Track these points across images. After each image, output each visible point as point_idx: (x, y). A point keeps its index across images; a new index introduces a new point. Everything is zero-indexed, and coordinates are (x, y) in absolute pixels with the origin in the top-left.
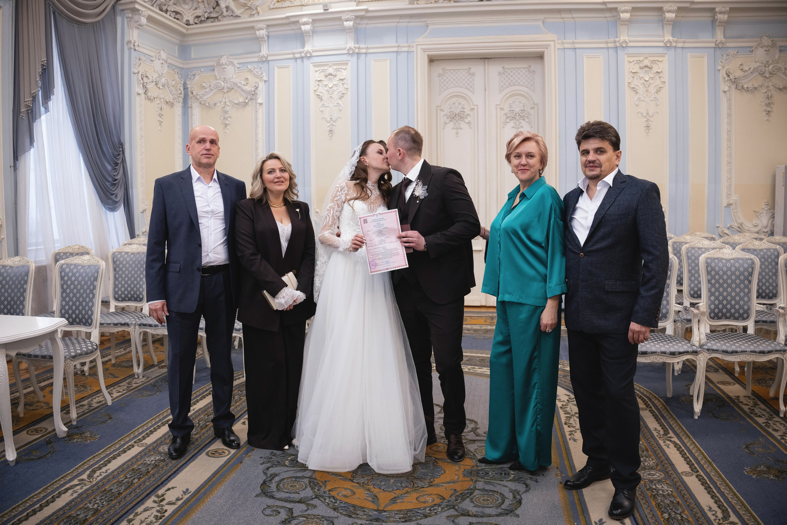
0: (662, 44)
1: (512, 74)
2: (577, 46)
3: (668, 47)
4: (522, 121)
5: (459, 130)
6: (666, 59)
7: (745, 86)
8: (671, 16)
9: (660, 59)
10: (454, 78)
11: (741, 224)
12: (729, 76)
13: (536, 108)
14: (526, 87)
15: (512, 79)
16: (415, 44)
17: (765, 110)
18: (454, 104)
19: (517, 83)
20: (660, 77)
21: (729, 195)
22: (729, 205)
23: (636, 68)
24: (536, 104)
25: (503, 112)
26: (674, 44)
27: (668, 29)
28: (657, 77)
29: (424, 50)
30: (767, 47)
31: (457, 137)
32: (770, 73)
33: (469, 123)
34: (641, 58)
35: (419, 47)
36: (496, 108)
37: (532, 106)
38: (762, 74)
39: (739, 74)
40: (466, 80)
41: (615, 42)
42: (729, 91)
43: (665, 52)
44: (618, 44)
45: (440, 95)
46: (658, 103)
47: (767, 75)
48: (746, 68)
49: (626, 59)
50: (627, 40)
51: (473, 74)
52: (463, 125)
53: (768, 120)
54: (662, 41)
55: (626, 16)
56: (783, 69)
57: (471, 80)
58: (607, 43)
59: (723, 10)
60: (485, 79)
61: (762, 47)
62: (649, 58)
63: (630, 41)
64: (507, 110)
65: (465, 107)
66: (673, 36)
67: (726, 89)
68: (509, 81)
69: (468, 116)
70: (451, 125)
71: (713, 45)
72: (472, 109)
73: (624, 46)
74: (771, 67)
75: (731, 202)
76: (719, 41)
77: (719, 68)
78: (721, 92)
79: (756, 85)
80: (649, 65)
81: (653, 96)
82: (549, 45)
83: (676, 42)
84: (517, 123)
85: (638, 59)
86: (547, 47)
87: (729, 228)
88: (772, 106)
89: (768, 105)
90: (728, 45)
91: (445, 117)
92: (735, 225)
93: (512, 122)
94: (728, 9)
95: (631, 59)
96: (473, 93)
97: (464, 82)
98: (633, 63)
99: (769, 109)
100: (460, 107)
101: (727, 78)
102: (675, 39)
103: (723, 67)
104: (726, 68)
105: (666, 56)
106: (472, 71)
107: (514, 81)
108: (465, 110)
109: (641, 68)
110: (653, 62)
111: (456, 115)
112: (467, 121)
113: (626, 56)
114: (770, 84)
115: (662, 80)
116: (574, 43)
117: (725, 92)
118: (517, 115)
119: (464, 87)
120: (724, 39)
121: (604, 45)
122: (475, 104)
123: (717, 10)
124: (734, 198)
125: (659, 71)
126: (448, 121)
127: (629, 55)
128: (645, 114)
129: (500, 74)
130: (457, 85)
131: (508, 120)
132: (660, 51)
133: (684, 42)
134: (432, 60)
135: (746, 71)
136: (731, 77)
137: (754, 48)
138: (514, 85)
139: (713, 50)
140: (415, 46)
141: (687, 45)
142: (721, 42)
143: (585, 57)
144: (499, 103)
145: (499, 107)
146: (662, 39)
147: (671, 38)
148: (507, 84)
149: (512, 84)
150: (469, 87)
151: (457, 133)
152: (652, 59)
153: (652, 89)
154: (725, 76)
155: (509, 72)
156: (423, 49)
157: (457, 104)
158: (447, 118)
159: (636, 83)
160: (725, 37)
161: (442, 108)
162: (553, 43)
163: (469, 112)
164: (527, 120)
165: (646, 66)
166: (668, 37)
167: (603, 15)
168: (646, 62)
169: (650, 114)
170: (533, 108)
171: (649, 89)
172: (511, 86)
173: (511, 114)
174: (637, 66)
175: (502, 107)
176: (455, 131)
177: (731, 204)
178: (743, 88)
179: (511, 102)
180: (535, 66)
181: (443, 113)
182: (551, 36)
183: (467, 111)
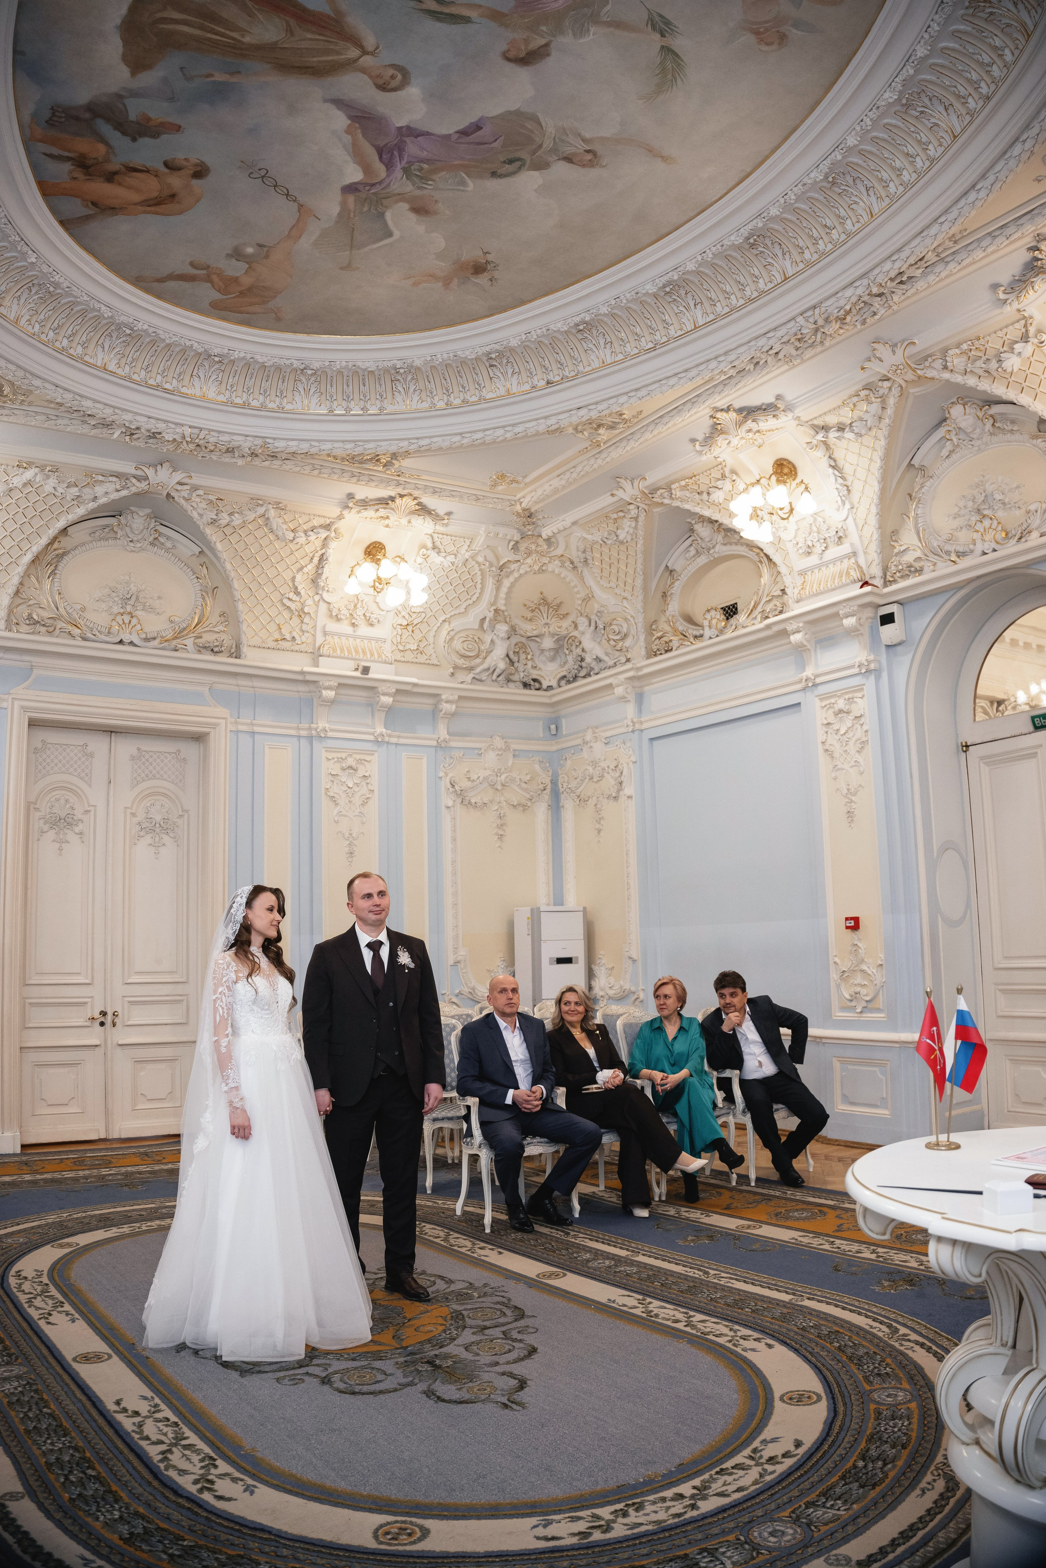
0: (371, 738)
1: (151, 760)
2: (257, 729)
3: (378, 742)
4: (164, 836)
5: (63, 845)
6: (375, 758)
7: (473, 801)
8: (387, 700)
9: (368, 758)
10: (60, 757)
11: (473, 989)
12: (453, 786)
13: (186, 817)
14: (172, 782)
15: (151, 768)
16: (10, 697)
17: (497, 834)
18: (58, 800)
19: (158, 776)
20: (368, 783)
21: (456, 949)
22: (457, 963)
23: (336, 769)
24: (187, 811)
25: (135, 820)
26: (387, 739)
27: (380, 716)
28: (364, 783)
29: (24, 709)
30: (500, 750)
31: (61, 855)
32: (503, 785)
33: (81, 834)
34: (344, 755)
35: (16, 703)
36: (125, 813)
37: (180, 813)
38: (492, 786)
39: (465, 784)
40: (79, 762)
41: (310, 729)
42: (453, 806)
43: (375, 748)
44: (314, 732)
45: (36, 782)
46: (364, 820)
47: (499, 787)
48: (474, 776)
49: (324, 754)
50: (327, 729)
51: (91, 755)
52: (70, 836)
53: (500, 847)
54: (373, 734)
55: (329, 694)
56: (518, 780)
57: (87, 763)
58: (298, 729)
59: (451, 698)
60: (109, 764)
61: (493, 750)
62: (354, 756)
63: (332, 730)
64: (141, 816)
65: (75, 806)
66: (386, 728)
67: (450, 804)
68: (147, 772)
69: (80, 823)
70: (51, 835)
71: (434, 743)
72: (87, 812)
73: (322, 737)
74: (503, 777)
75: (459, 958)
76: (442, 739)
77: (441, 774)
78: (443, 808)
79: (486, 800)
80: (354, 765)
81: (358, 810)
82: (217, 725)
83: (389, 736)
84: (157, 839)
85: (339, 755)
86: (215, 726)
87: (457, 996)
88: (504, 827)
89: (501, 826)
90: (453, 744)
91: (42, 821)
92: (466, 990)
93: (149, 836)
94: (456, 697)
95: (330, 756)
96: (90, 786)
97: (76, 766)
98: (332, 761)
99: (501, 832)
100: (68, 806)
101: (451, 790)
102: (389, 732)
103: (446, 774)
104: (450, 775)
105: (376, 754)
106: (90, 749)
107: (154, 772)
108: (75, 812)
109: (343, 769)
110: (360, 761)
111: (60, 819)
112: (77, 830)
113: (323, 750)
114: (502, 799)
115: (370, 787)
116: (252, 724)
117: (448, 808)
118: (158, 825)
119: (76, 774)
120: (448, 737)
121: (293, 732)
122: (92, 803)
123: (443, 697)
124: (462, 952)
125: (367, 774)
126: (46, 828)
127: (329, 750)
128: (347, 835)
129: (133, 758)
130: (64, 769)
131: (142, 833)
132: (369, 746)
133: (399, 737)
134: (33, 724)
135: (473, 781)
136: (457, 787)
137: (483, 751)
138: (154, 777)
139: (434, 749)
140: (10, 700)
141: (402, 741)
142: (445, 741)
143: (266, 748)
144: (129, 806)
145: (129, 811)
146: (372, 730)
147: (384, 730)
148: (143, 775)
149: (150, 776)
150: (83, 775)
151: (60, 849)
152: (358, 757)
153: (357, 800)
154: (449, 786)
155: (147, 756)
156: (22, 707)
157: (63, 801)
158: (45, 823)
159: (336, 789)
160: (448, 733)
161: (37, 806)
162: (224, 721)
163: (80, 816)
164: (172, 835)
165: (350, 767)
166: (380, 729)
167: (295, 689)
168: (350, 761)
169: (354, 835)
170: (181, 816)
171: (352, 799)
172: (149, 779)
173: (148, 824)
174: (338, 765)
175: (133, 811)
176: (58, 845)
177: (459, 962)
178: (470, 803)
179: (149, 804)
180: (190, 750)
181: (38, 814)
182: (221, 711)
183: (78, 814)
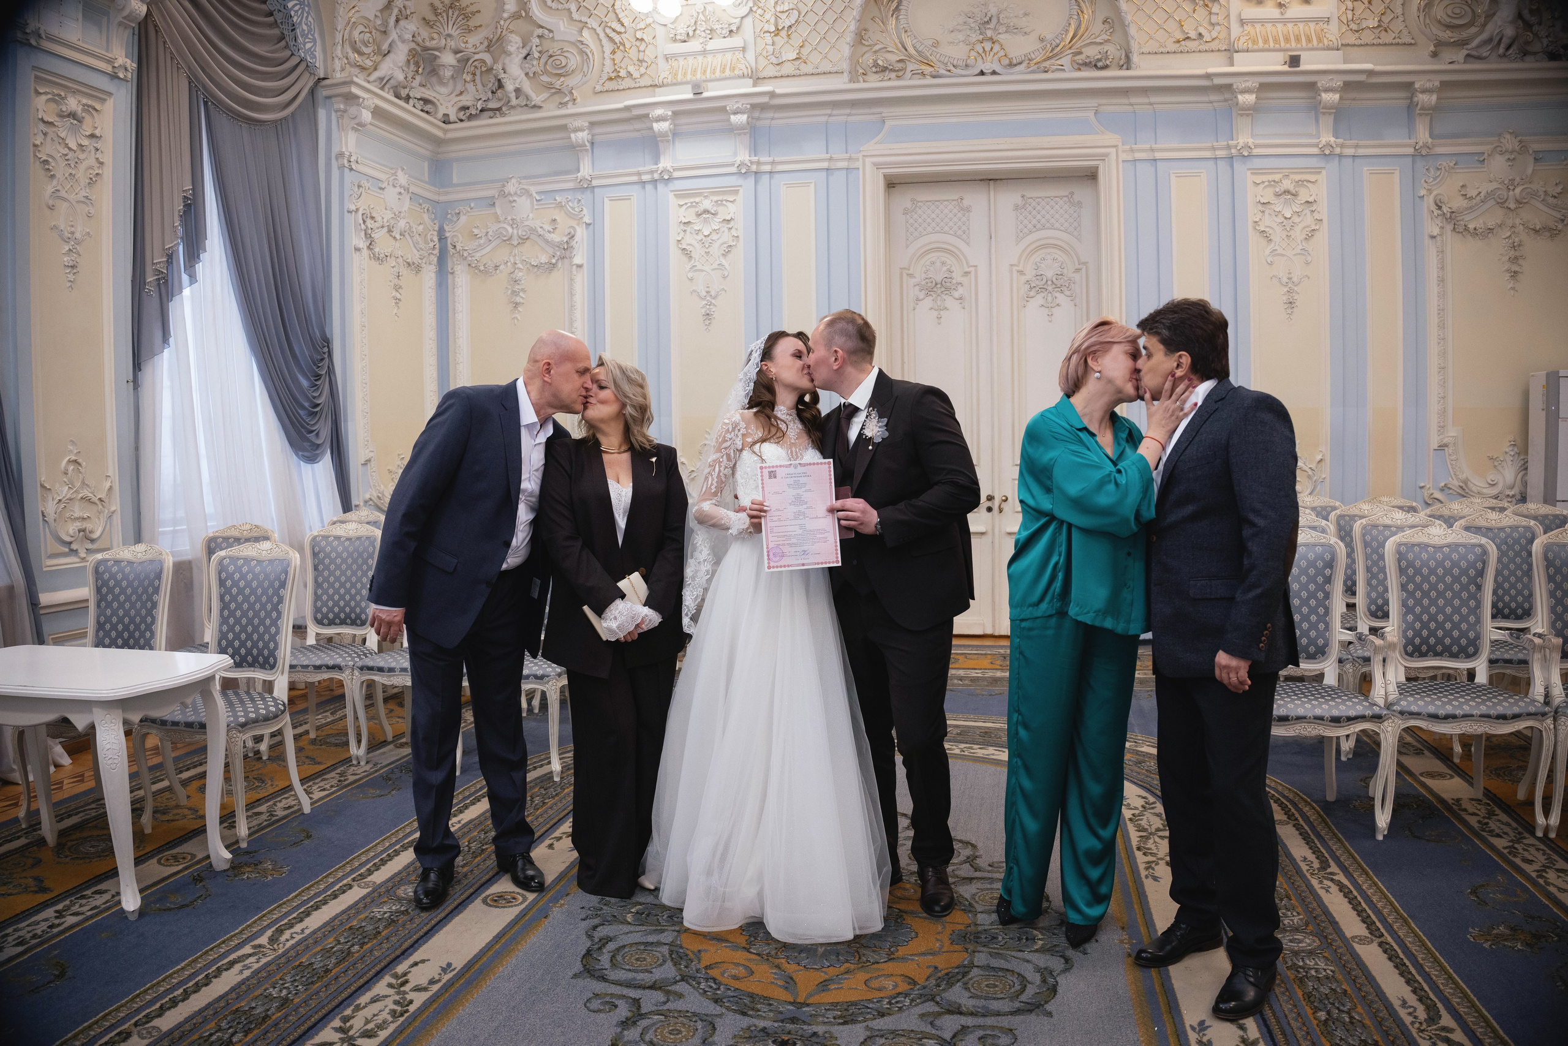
0: (1315, 151)
1: (1039, 208)
2: (1158, 155)
3: (1327, 154)
4: (1058, 295)
5: (942, 313)
6: (1322, 178)
7: (1471, 226)
8: (1332, 98)
9: (1312, 178)
10: (933, 216)
11: (1465, 482)
12: (1440, 208)
13: (1084, 270)
14: (1065, 231)
15: (1039, 217)
16: (860, 155)
17: (1508, 271)
18: (933, 263)
19: (1048, 225)
20: (1313, 211)
21: (1444, 427)
22: (1445, 446)
23: (1268, 195)
24: (1085, 263)
25: (1023, 279)
26: (1338, 150)
27: (1327, 122)
28: (1307, 212)
29: (878, 166)
30: (1512, 152)
31: (939, 324)
32: (1517, 201)
33: (961, 299)
34: (1277, 177)
35: (868, 160)
36: (1011, 272)
37: (1077, 266)
38: (1502, 204)
39: (1459, 203)
40: (955, 219)
41: (1229, 147)
42: (1441, 235)
43: (1322, 164)
44: (1233, 151)
45: (907, 246)
46: (1309, 259)
47: (1512, 206)
48: (1472, 192)
49: (1250, 178)
50: (1250, 144)
51: (968, 210)
52: (949, 302)
53: (1513, 288)
54: (1316, 145)
55: (1249, 99)
56: (1541, 194)
57: (964, 219)
58: (1214, 149)
59: (1428, 85)
60: (989, 216)
61: (1502, 153)
62: (1292, 176)
63: (1256, 146)
64: (1030, 274)
65: (953, 269)
66: (1336, 135)
67: (1436, 231)
68: (1034, 222)
69: (959, 286)
70: (928, 302)
71: (1411, 151)
72: (967, 273)
73: (1245, 155)
74: (1518, 190)
75: (1449, 440)
76: (1421, 144)
77: (1423, 192)
78: (1427, 237)
79: (1491, 224)
80: (1291, 188)
81: (1301, 247)
82: (1107, 155)
83: (1342, 146)
84: (1050, 299)
85: (1270, 177)
86: (1103, 157)
88: (1521, 262)
89: (1514, 260)
90: (1439, 150)
91: (917, 288)
93: (1040, 296)
94: (1437, 84)
95: (1258, 179)
96: (968, 244)
97: (951, 224)
98: (1262, 186)
99: (1515, 268)
100: (945, 269)
101: (1436, 212)
102: (1340, 141)
103: (1430, 191)
104: (1435, 193)
105: (1324, 172)
106: (966, 202)
107: (1043, 221)
108: (954, 275)
109: (1277, 195)
110: (1300, 183)
111: (937, 284)
112: (956, 294)
113: (1248, 173)
114: (1518, 221)
115: (1317, 216)
116: (1152, 150)
117: (1433, 237)
118: (1049, 283)
119: (951, 232)
120: (1430, 140)
121: (1208, 154)
122: (971, 264)
123: (1417, 86)
124: (1452, 433)
125: (1311, 199)
126: (922, 295)
127: (1255, 172)
128: (1285, 280)
129: (1016, 208)
130: (938, 228)
131: (1032, 293)
132: (1313, 162)
133: (1357, 146)
134: (892, 184)
135: (1471, 198)
136: (1445, 209)
137: (1486, 156)
138: (1044, 228)
139: (1410, 159)
140: (861, 159)
141: (1361, 152)
142: (1425, 146)
143: (1173, 178)
144: (1015, 262)
145: (1015, 268)
146: (1316, 141)
147: (1332, 139)
148: (1030, 226)
149: (1039, 226)
150: (960, 232)
151: (939, 318)
152: (1297, 177)
153: (1298, 234)
154: (1433, 207)
155: (1034, 204)
156: (876, 165)
157: (938, 264)
158: (921, 290)
159: (1268, 222)
160: (1432, 136)
161: (911, 272)
162: (1114, 150)
163: (960, 279)
164: (1068, 293)
165: (1287, 192)
166: (1327, 138)
167: (1205, 99)
168: (1287, 184)
169: (1295, 279)
170: (1078, 270)
171: (1291, 233)
172: (1037, 230)
173: (1037, 282)
174: (1270, 191)
175: (1020, 268)
176: (935, 313)
178: (1466, 229)
179: (1038, 259)
180: (1082, 193)
181: (912, 281)
182: (1110, 138)
183: (957, 276)
